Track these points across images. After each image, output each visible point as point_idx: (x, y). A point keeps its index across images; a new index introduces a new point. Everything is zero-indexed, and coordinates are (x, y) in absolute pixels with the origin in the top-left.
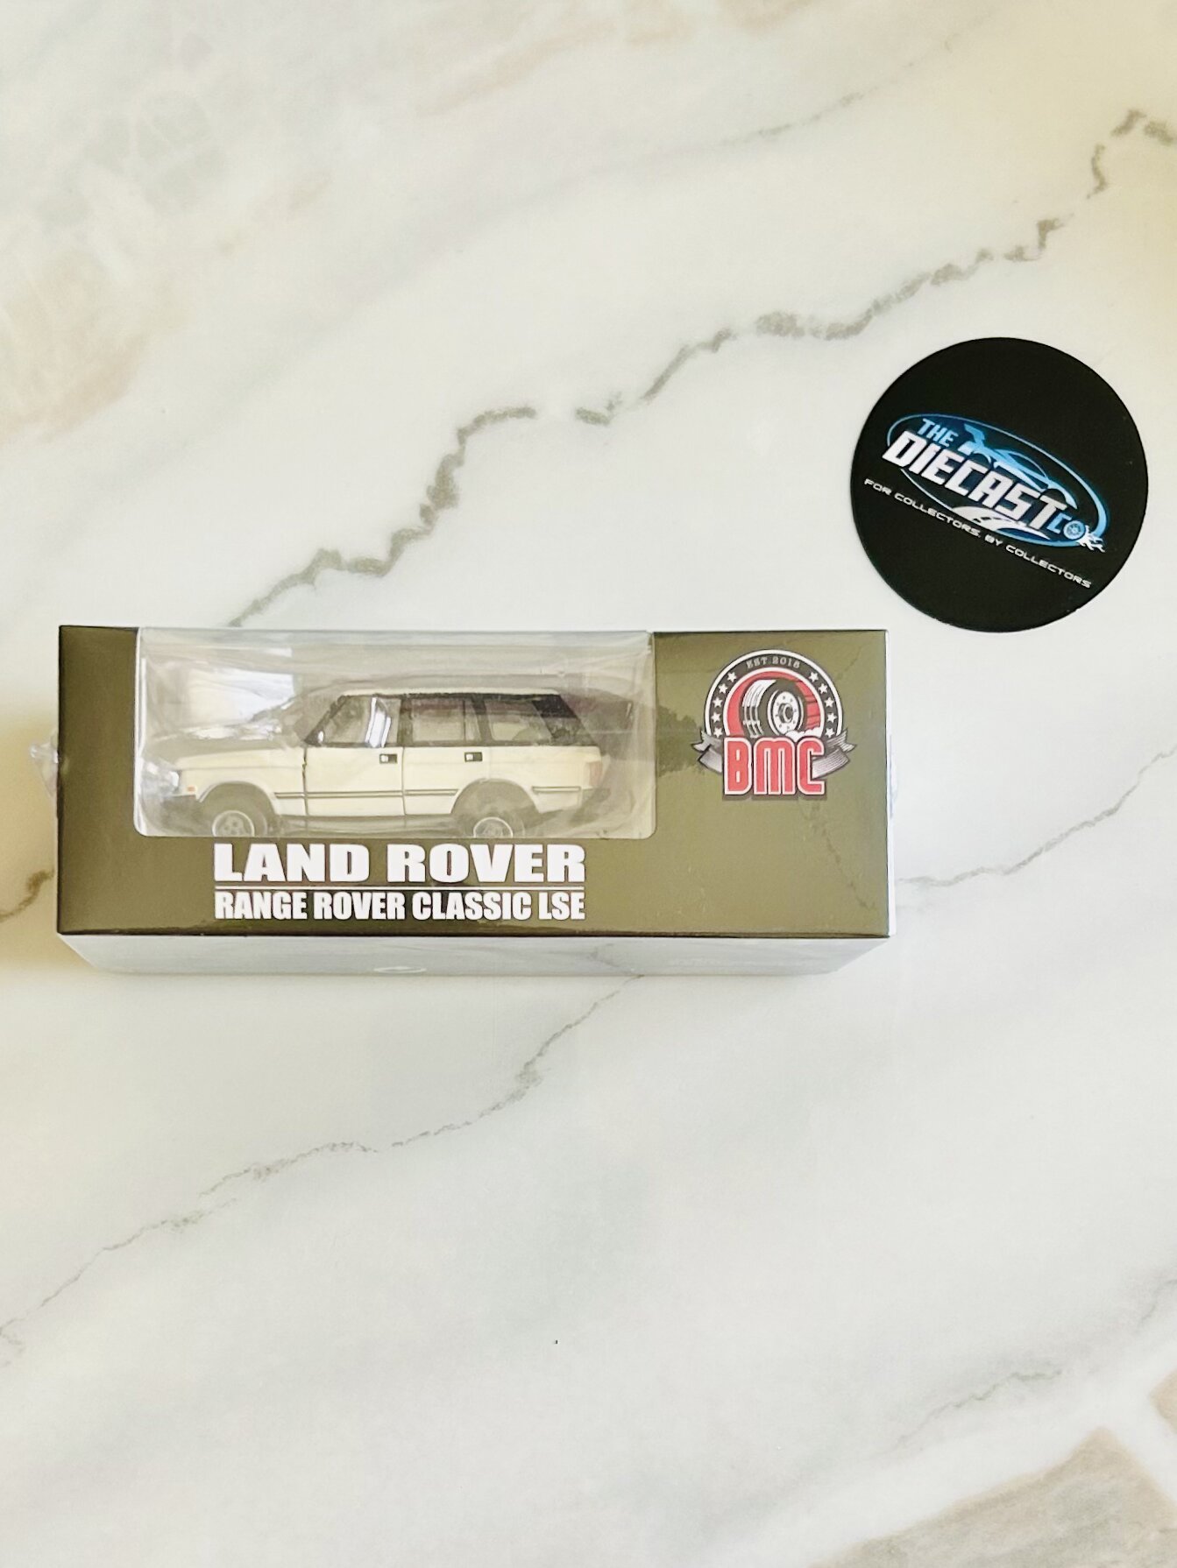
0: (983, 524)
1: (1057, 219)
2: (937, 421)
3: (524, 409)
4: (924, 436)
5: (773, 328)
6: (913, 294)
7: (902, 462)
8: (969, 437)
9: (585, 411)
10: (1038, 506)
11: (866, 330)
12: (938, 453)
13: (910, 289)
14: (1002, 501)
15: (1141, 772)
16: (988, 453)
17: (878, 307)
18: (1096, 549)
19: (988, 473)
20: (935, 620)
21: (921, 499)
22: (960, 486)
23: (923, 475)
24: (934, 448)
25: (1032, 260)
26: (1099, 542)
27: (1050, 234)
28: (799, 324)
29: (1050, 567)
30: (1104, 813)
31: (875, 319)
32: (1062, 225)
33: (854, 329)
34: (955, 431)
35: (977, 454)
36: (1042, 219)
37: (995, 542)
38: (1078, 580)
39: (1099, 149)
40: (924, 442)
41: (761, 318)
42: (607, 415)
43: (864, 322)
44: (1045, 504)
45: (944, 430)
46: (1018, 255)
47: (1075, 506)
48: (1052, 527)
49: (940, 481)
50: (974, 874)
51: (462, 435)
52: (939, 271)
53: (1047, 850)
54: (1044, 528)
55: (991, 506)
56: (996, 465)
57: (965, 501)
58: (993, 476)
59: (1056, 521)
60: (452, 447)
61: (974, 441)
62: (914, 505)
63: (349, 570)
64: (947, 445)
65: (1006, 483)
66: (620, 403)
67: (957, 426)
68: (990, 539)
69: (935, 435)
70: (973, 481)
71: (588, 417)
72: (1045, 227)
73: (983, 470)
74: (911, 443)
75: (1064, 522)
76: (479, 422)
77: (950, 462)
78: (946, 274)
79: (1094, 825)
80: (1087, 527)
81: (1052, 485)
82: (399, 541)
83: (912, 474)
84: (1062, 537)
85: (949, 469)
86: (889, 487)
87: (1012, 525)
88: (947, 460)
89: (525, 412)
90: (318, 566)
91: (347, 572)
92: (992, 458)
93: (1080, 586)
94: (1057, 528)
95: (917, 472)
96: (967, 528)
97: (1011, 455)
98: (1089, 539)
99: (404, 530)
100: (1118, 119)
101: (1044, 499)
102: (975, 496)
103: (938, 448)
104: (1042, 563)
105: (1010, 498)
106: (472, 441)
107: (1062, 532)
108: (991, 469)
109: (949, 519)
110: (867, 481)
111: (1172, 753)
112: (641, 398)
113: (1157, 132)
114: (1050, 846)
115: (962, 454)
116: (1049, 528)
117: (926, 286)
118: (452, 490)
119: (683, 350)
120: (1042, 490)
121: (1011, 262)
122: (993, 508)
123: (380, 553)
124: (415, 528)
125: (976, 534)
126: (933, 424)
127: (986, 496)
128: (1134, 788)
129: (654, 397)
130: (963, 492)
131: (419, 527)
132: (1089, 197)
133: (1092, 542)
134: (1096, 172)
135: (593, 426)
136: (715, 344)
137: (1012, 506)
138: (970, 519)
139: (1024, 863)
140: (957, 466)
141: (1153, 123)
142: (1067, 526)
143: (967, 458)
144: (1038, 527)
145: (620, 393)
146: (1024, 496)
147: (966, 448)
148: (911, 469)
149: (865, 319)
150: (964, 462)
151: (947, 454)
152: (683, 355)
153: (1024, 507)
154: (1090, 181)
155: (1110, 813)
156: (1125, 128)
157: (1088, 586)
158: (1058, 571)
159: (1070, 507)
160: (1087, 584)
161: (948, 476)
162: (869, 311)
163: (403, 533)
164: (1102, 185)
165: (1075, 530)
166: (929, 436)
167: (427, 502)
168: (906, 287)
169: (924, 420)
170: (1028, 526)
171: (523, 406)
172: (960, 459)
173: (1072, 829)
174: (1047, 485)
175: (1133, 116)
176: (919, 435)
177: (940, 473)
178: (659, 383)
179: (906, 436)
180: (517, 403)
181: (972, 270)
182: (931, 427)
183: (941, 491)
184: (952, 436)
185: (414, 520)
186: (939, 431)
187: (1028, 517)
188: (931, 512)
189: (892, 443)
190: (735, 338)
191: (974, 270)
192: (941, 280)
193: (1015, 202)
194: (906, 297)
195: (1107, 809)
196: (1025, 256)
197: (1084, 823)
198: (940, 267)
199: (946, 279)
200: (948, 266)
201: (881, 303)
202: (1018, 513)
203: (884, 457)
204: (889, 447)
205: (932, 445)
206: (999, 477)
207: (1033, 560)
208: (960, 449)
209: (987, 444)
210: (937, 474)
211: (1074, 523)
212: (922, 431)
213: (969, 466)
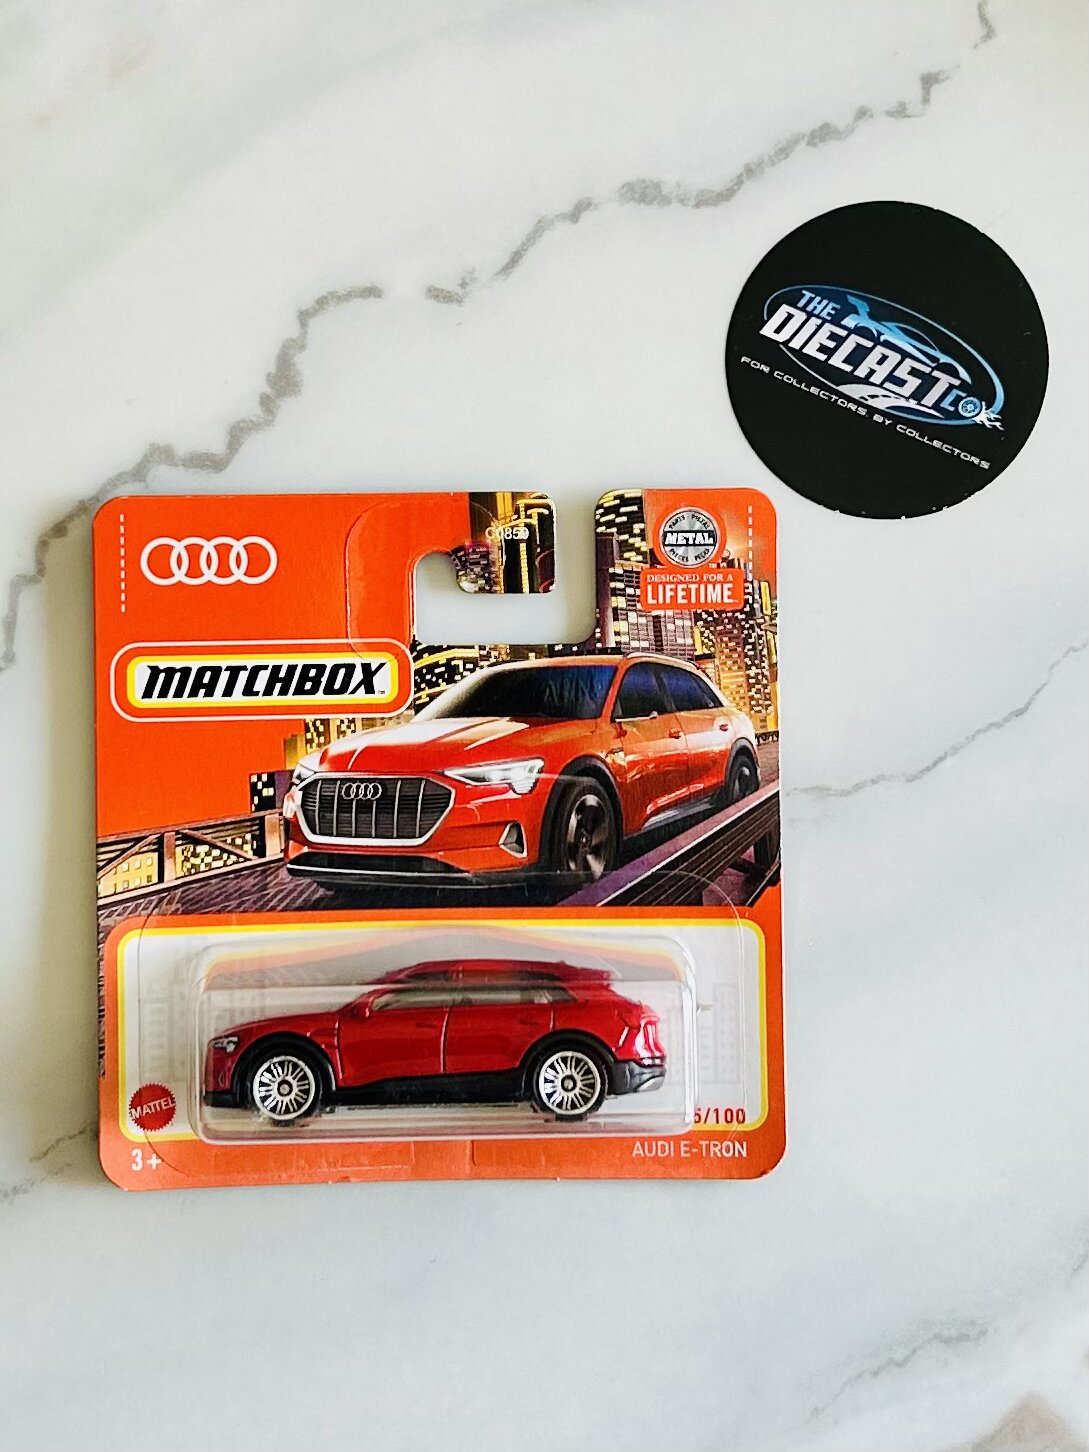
0: (871, 402)
1: (938, 74)
2: (817, 292)
3: (371, 288)
4: (803, 309)
5: (637, 196)
6: (787, 156)
7: (781, 337)
8: (852, 309)
9: (436, 290)
10: (928, 382)
11: (738, 195)
12: (819, 327)
13: (784, 151)
14: (891, 378)
15: (1052, 667)
16: (873, 326)
17: (750, 171)
18: (995, 426)
19: (873, 347)
22: (844, 362)
23: (804, 351)
24: (814, 322)
25: (915, 116)
26: (997, 420)
27: (935, 89)
28: (665, 191)
29: (946, 448)
30: (1012, 713)
31: (749, 185)
32: (947, 78)
33: (726, 195)
34: (838, 303)
35: (864, 328)
36: (926, 72)
37: (884, 422)
40: (804, 316)
41: (623, 186)
42: (460, 293)
43: (736, 188)
44: (938, 379)
45: (825, 302)
46: (900, 111)
47: (969, 381)
48: (945, 404)
49: (822, 357)
50: (874, 782)
51: (304, 317)
52: (814, 131)
53: (952, 755)
54: (936, 406)
55: (878, 383)
56: (882, 338)
57: (852, 379)
58: (879, 351)
59: (950, 398)
60: (294, 331)
61: (857, 313)
62: (795, 384)
63: (183, 465)
64: (829, 318)
65: (895, 357)
66: (474, 280)
67: (839, 298)
68: (878, 418)
69: (815, 308)
70: (857, 357)
71: (437, 295)
72: (929, 81)
73: (869, 344)
74: (790, 317)
75: (958, 399)
76: (322, 303)
77: (832, 336)
78: (823, 134)
79: (998, 725)
80: (983, 403)
81: (944, 359)
82: (237, 434)
83: (792, 350)
84: (957, 415)
85: (831, 344)
86: (766, 365)
87: (902, 403)
88: (829, 334)
89: (372, 292)
90: (149, 462)
91: (181, 467)
92: (877, 331)
93: (978, 467)
94: (951, 404)
95: (797, 347)
96: (853, 407)
97: (899, 328)
98: (985, 417)
99: (243, 421)
101: (936, 374)
102: (861, 372)
103: (819, 322)
104: (936, 444)
105: (901, 373)
106: (314, 324)
107: (957, 410)
108: (877, 342)
109: (834, 397)
111: (1085, 646)
112: (497, 274)
114: (956, 749)
115: (844, 328)
116: (942, 405)
117: (803, 145)
118: (294, 376)
119: (540, 222)
120: (933, 365)
121: (892, 120)
122: (881, 386)
123: (218, 447)
124: (254, 419)
125: (864, 414)
126: (813, 296)
127: (872, 372)
128: (1045, 684)
129: (511, 273)
130: (848, 368)
131: (259, 417)
132: (976, 46)
133: (990, 420)
134: (983, 19)
135: (445, 305)
136: (574, 216)
137: (901, 383)
138: (857, 397)
139: (928, 769)
140: (840, 341)
142: (962, 402)
143: (851, 331)
144: (930, 405)
145: (474, 269)
146: (914, 372)
147: (850, 321)
148: (791, 345)
149: (735, 185)
150: (848, 336)
151: (828, 328)
152: (540, 228)
153: (914, 383)
154: (979, 31)
155: (1020, 712)
157: (986, 467)
159: (963, 381)
160: (985, 465)
161: (830, 352)
162: (741, 175)
163: (241, 425)
164: (989, 33)
165: (970, 407)
167: (268, 390)
168: (781, 150)
169: (804, 292)
170: (919, 404)
171: (368, 285)
172: (843, 333)
173: (979, 732)
174: (938, 360)
176: (798, 308)
177: (822, 349)
178: (515, 259)
179: (785, 310)
180: (362, 280)
181: (851, 129)
182: (811, 300)
183: (825, 368)
184: (833, 309)
185: (254, 410)
186: (819, 303)
187: (918, 395)
189: (769, 318)
190: (596, 208)
191: (853, 129)
192: (817, 140)
193: (896, 53)
194: (780, 160)
195: (1015, 709)
196: (908, 112)
197: (992, 725)
198: (817, 127)
199: (823, 140)
200: (826, 126)
201: (754, 167)
202: (907, 390)
203: (762, 332)
204: (766, 322)
205: (813, 318)
206: (887, 352)
207: (925, 440)
208: (843, 323)
209: (872, 316)
210: (819, 350)
211: (969, 399)
212: (801, 304)
213: (853, 341)
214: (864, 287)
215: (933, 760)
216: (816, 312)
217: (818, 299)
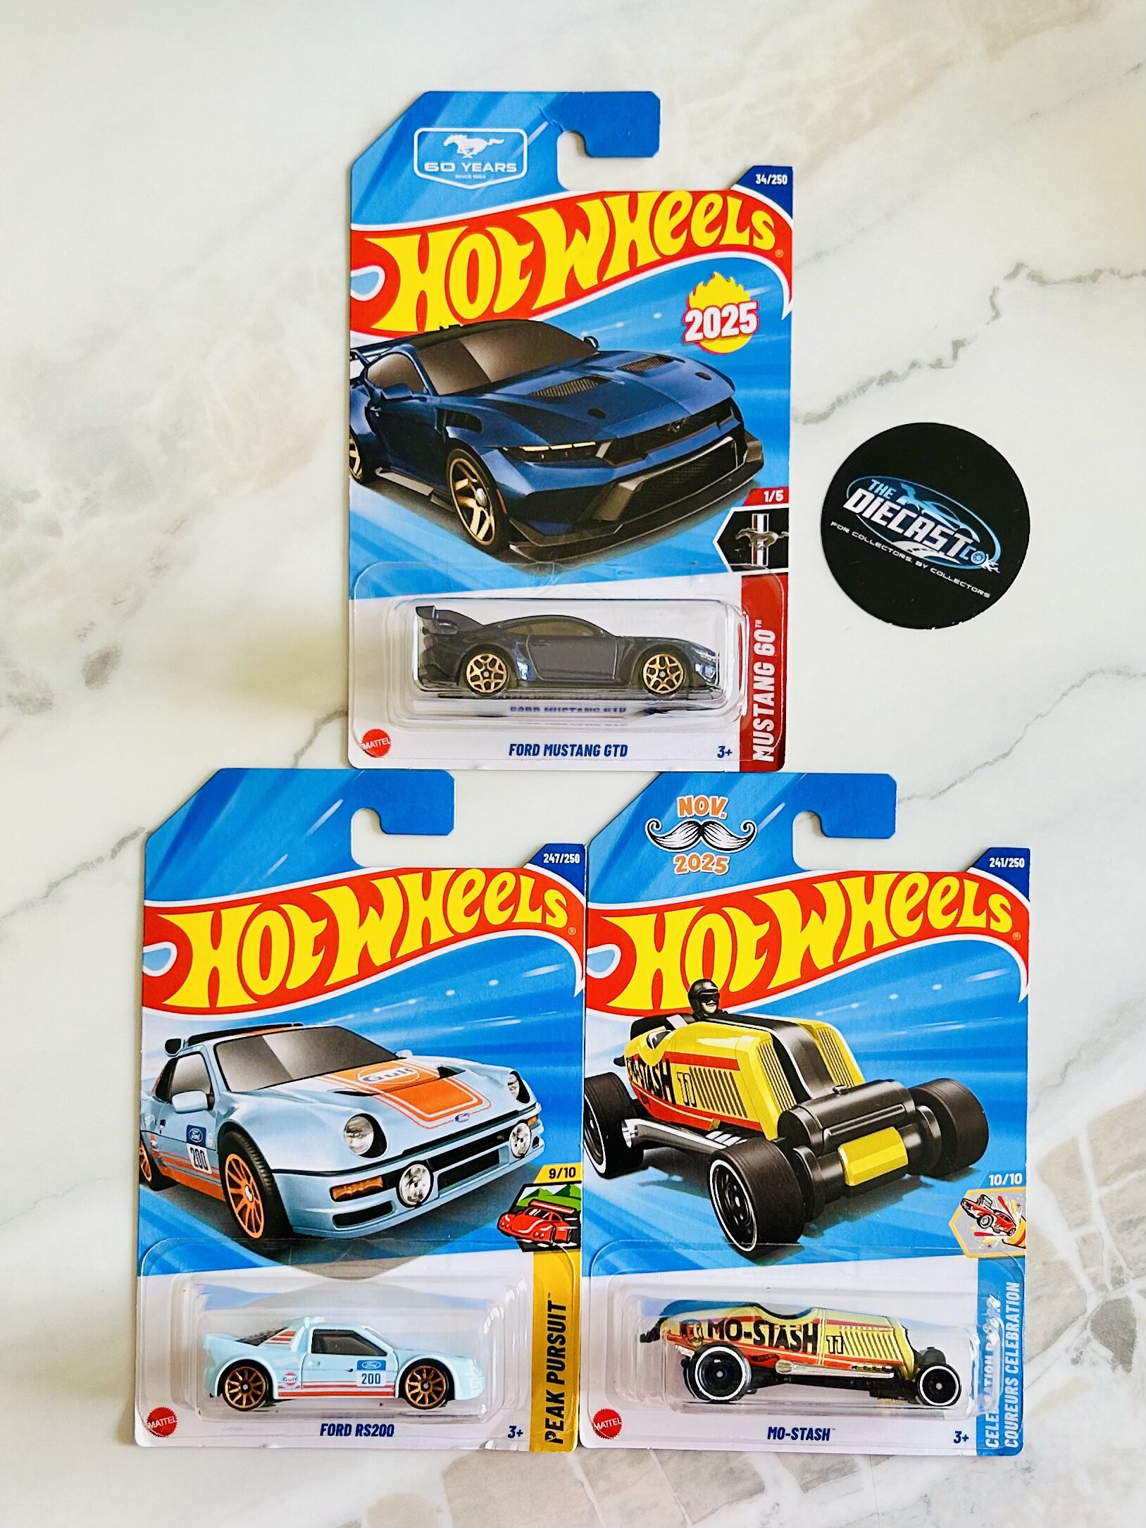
0: (914, 553)
1: (965, 339)
2: (881, 481)
4: (872, 492)
6: (864, 391)
7: (857, 510)
8: (905, 493)
10: (952, 541)
11: (831, 416)
12: (882, 504)
13: (863, 389)
14: (928, 537)
15: (1026, 727)
16: (917, 504)
17: (840, 401)
18: (994, 570)
19: (917, 517)
20: (880, 622)
21: (870, 535)
22: (898, 526)
23: (872, 519)
24: (879, 500)
25: (947, 368)
26: (996, 566)
27: (961, 351)
31: (838, 410)
32: (969, 343)
33: (824, 417)
34: (893, 488)
35: (911, 505)
36: (955, 338)
37: (922, 566)
38: (981, 592)
39: (995, 290)
40: (872, 496)
43: (831, 412)
44: (958, 539)
45: (887, 487)
46: (938, 365)
47: (979, 541)
48: (963, 555)
49: (884, 523)
52: (882, 376)
53: (960, 782)
54: (957, 556)
55: (919, 541)
56: (923, 512)
57: (902, 538)
58: (921, 520)
59: (966, 551)
61: (907, 495)
62: (865, 540)
64: (889, 498)
65: (930, 524)
67: (895, 485)
68: (919, 564)
69: (880, 491)
70: (907, 523)
72: (957, 345)
73: (914, 515)
74: (864, 496)
75: (971, 552)
77: (891, 510)
78: (887, 378)
79: (992, 764)
80: (987, 555)
81: (963, 526)
83: (864, 518)
84: (970, 563)
85: (890, 515)
86: (848, 527)
87: (935, 554)
88: (888, 508)
92: (920, 507)
93: (982, 596)
94: (966, 556)
95: (868, 517)
96: (903, 556)
97: (934, 505)
98: (988, 564)
100: (1009, 269)
101: (957, 535)
102: (909, 533)
103: (882, 500)
104: (956, 581)
105: (935, 534)
107: (970, 559)
108: (919, 514)
109: (891, 550)
110: (833, 524)
113: (1039, 279)
114: (962, 779)
115: (899, 504)
116: (960, 556)
117: (874, 385)
120: (956, 530)
121: (933, 370)
122: (921, 542)
125: (909, 561)
126: (879, 483)
127: (916, 533)
128: (1021, 738)
130: (900, 531)
132: (988, 324)
133: (991, 566)
134: (993, 306)
137: (934, 541)
138: (905, 549)
139: (944, 791)
140: (896, 513)
141: (1032, 271)
142: (973, 554)
143: (903, 507)
144: (952, 556)
146: (943, 534)
147: (902, 500)
148: (863, 515)
149: (831, 409)
150: (901, 510)
151: (888, 504)
153: (942, 541)
154: (990, 313)
155: (1005, 756)
156: (1013, 275)
158: (966, 586)
159: (975, 541)
160: (987, 595)
161: (889, 520)
162: (834, 404)
164: (997, 316)
165: (978, 557)
166: (876, 491)
168: (860, 387)
169: (873, 481)
170: (946, 554)
172: (898, 508)
173: (977, 767)
174: (956, 526)
175: (1019, 267)
176: (867, 490)
177: (884, 518)
179: (860, 492)
181: (906, 375)
182: (877, 486)
183: (885, 530)
184: (892, 492)
186: (883, 488)
187: (945, 549)
188: (878, 545)
189: (851, 495)
191: (907, 375)
192: (884, 382)
193: (936, 327)
194: (860, 394)
195: (1000, 754)
196: (943, 365)
197: (985, 764)
198: (885, 372)
199: (888, 381)
200: (890, 372)
201: (843, 398)
202: (939, 545)
203: (845, 506)
204: (846, 500)
205: (878, 498)
206: (926, 520)
207: (949, 579)
208: (898, 501)
209: (917, 497)
210: (882, 519)
211: (978, 552)
212: (871, 488)
213: (904, 513)
214: (910, 476)
215: (947, 786)
216: (881, 494)
217: (882, 485)
